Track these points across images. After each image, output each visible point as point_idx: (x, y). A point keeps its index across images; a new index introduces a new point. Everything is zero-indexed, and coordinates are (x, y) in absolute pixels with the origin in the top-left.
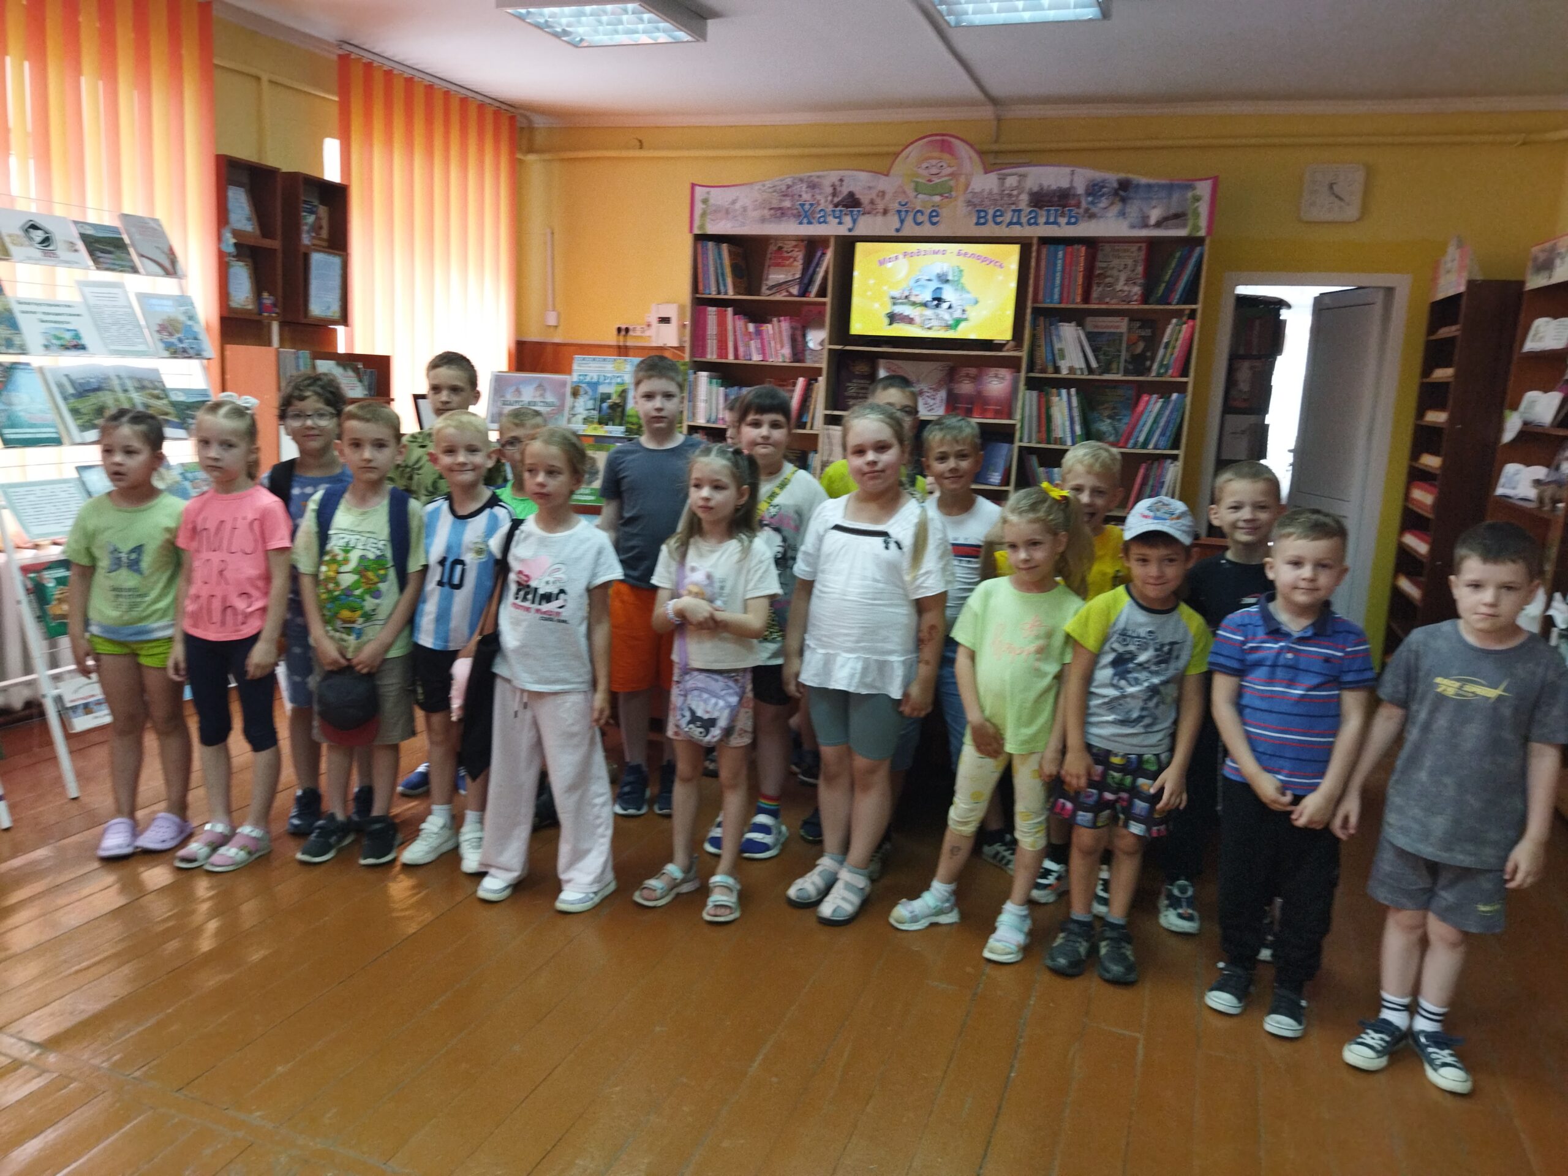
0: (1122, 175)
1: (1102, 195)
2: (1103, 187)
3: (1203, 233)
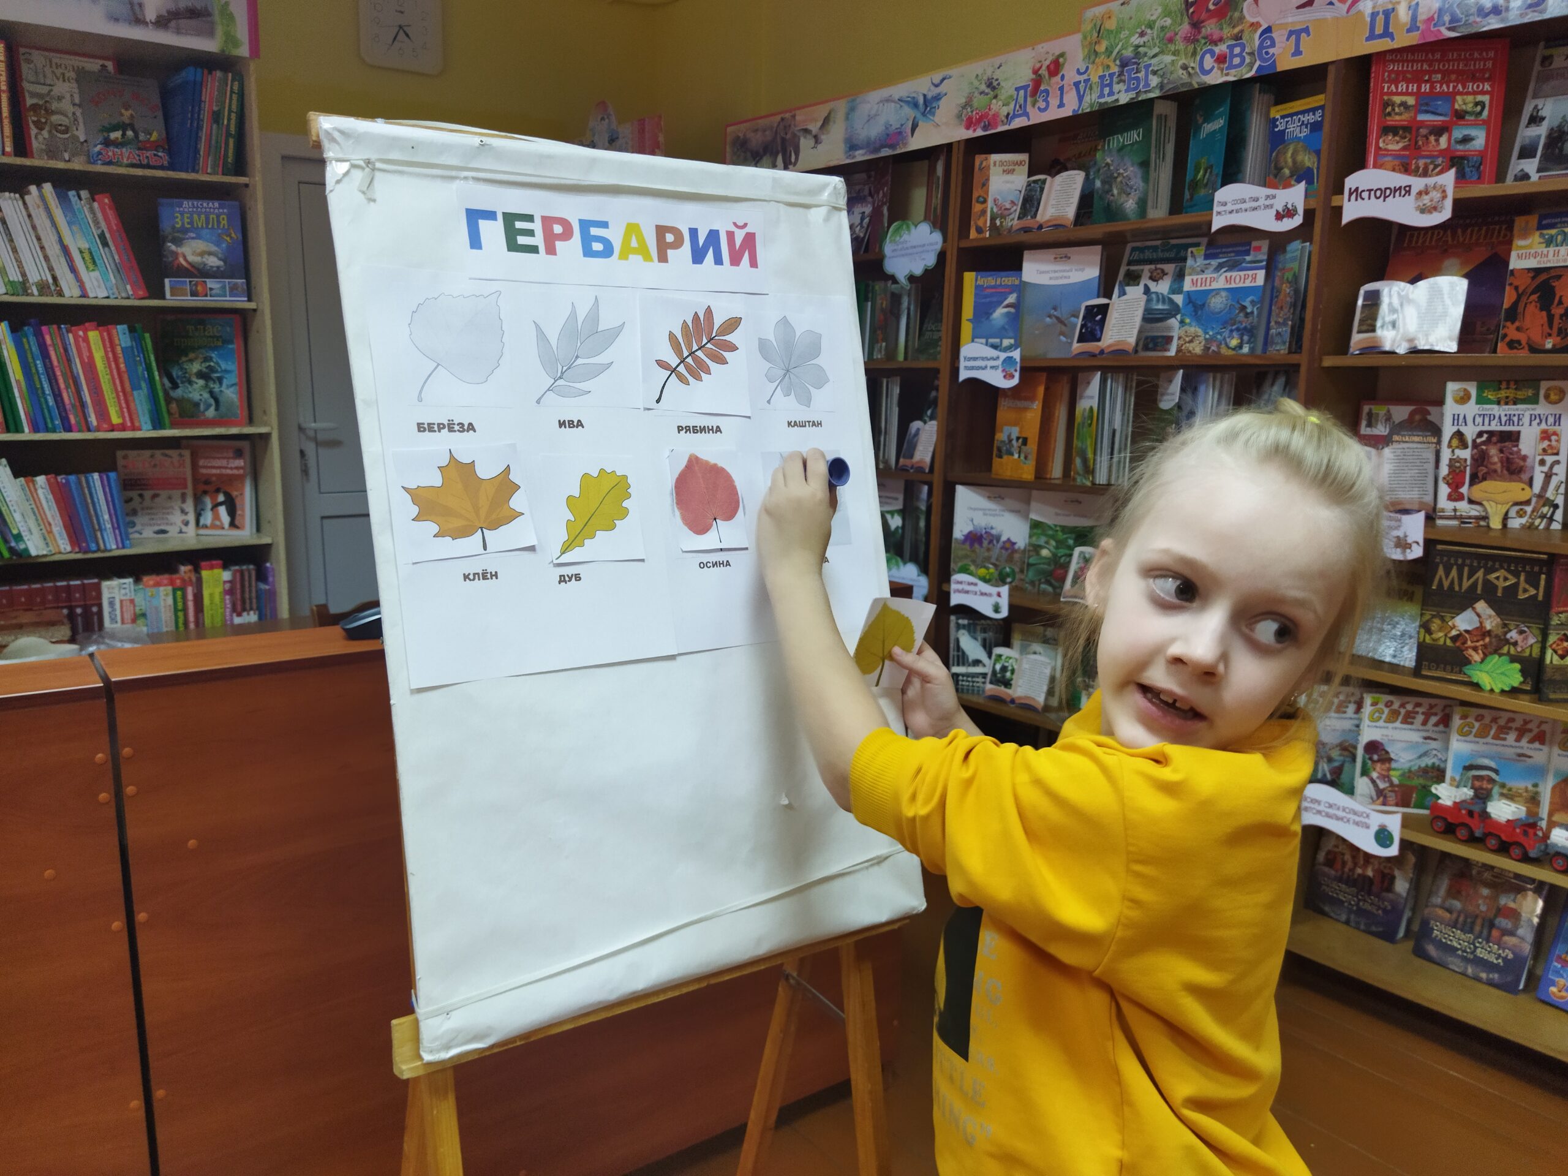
3: (244, 51)
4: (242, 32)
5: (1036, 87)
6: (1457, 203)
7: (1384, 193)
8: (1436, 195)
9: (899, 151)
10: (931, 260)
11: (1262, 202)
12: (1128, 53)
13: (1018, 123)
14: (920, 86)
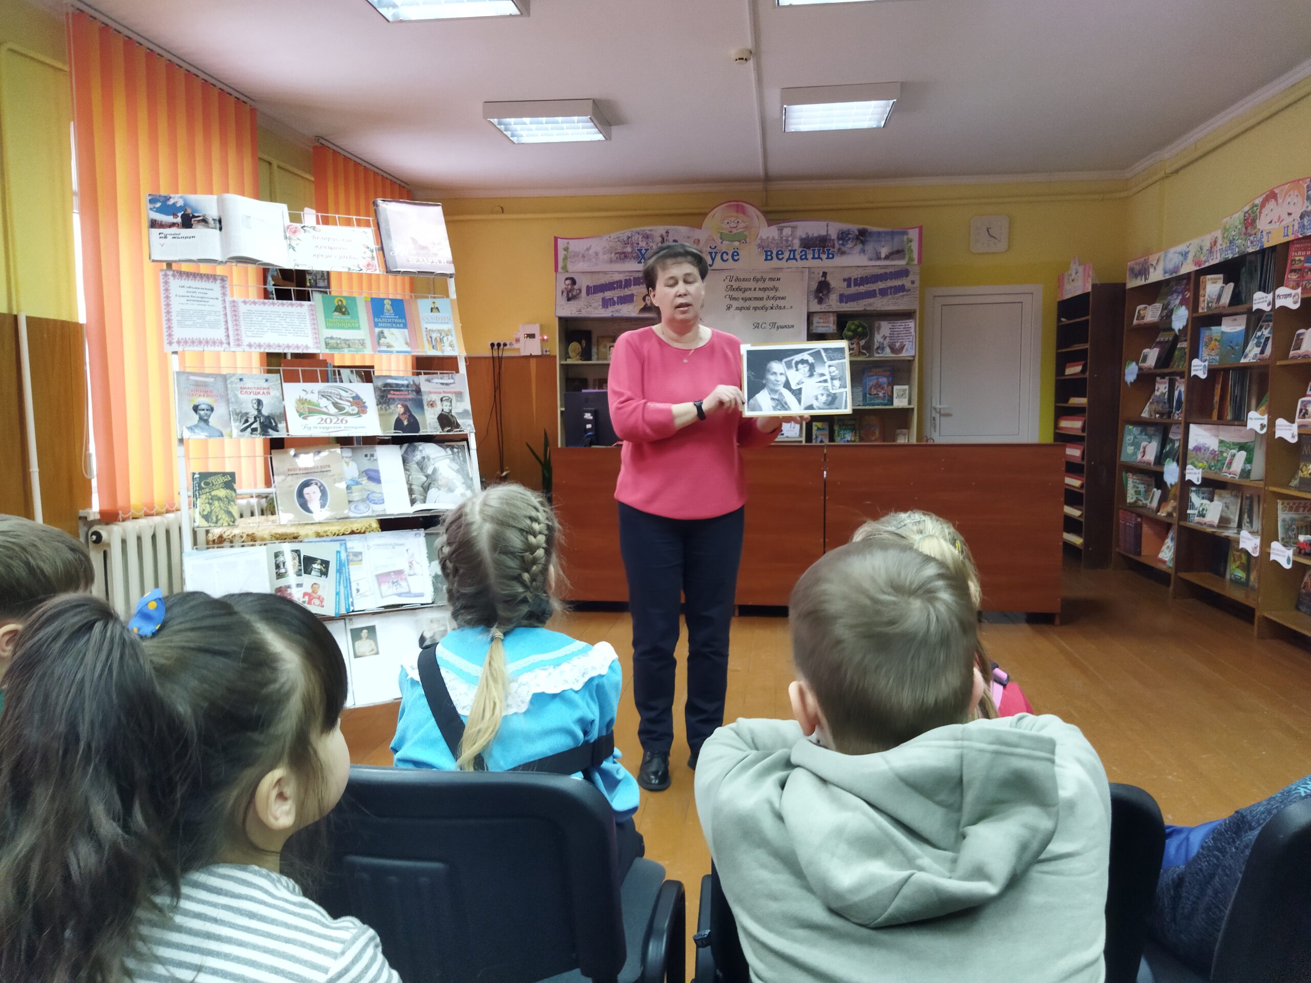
0: (861, 227)
1: (849, 239)
2: (849, 234)
3: (916, 262)
4: (915, 255)
5: (1211, 251)
6: (1302, 299)
7: (1287, 296)
8: (1297, 297)
9: (1178, 274)
10: (1185, 323)
11: (1264, 299)
12: (1231, 238)
13: (1207, 265)
14: (1182, 248)
